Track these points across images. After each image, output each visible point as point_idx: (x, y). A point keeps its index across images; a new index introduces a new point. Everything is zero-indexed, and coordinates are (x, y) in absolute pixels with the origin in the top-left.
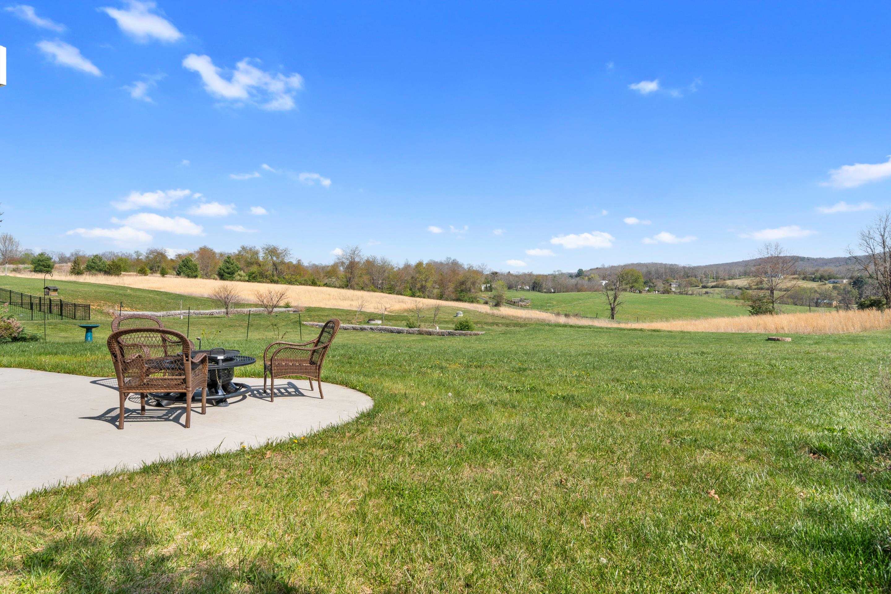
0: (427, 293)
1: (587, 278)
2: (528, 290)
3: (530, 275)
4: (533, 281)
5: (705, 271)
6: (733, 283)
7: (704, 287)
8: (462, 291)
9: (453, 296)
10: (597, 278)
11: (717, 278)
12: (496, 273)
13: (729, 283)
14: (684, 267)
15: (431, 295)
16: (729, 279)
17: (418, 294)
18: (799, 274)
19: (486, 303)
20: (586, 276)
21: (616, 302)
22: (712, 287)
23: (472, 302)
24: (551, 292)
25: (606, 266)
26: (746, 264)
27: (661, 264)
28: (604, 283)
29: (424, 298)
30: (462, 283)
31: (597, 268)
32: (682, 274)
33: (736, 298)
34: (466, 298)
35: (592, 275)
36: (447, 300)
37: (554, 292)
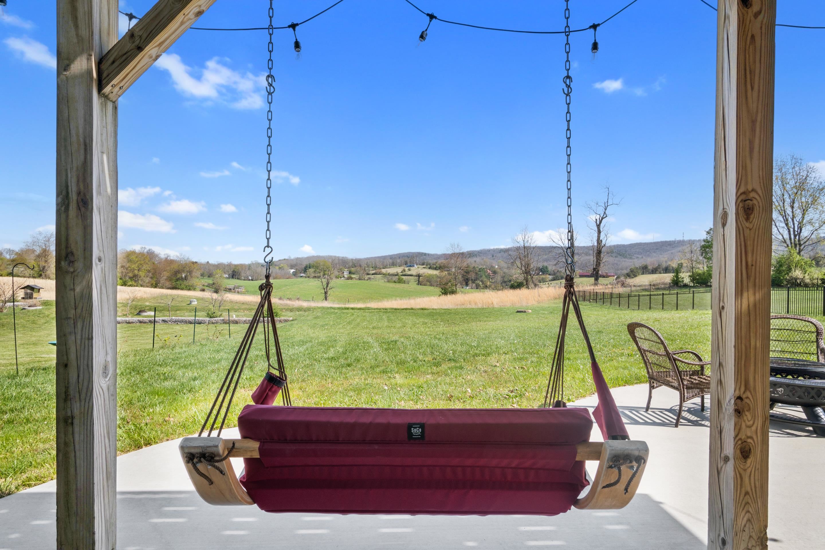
0: (140, 281)
1: (277, 268)
2: (229, 278)
3: (230, 265)
4: (232, 270)
5: (367, 262)
6: (387, 271)
7: (368, 274)
8: (177, 280)
9: (168, 284)
10: (286, 267)
11: (375, 268)
12: (196, 262)
13: (384, 271)
14: (352, 260)
15: (145, 284)
16: (384, 268)
17: (130, 283)
18: (427, 265)
19: (203, 290)
20: (276, 265)
21: (328, 288)
22: (373, 274)
23: (189, 289)
24: (249, 280)
25: (292, 257)
26: (391, 257)
27: (335, 257)
28: (292, 271)
29: (137, 286)
30: (177, 272)
31: (284, 259)
32: (351, 264)
33: (395, 282)
34: (183, 286)
35: (282, 265)
36: (162, 288)
37: (252, 280)
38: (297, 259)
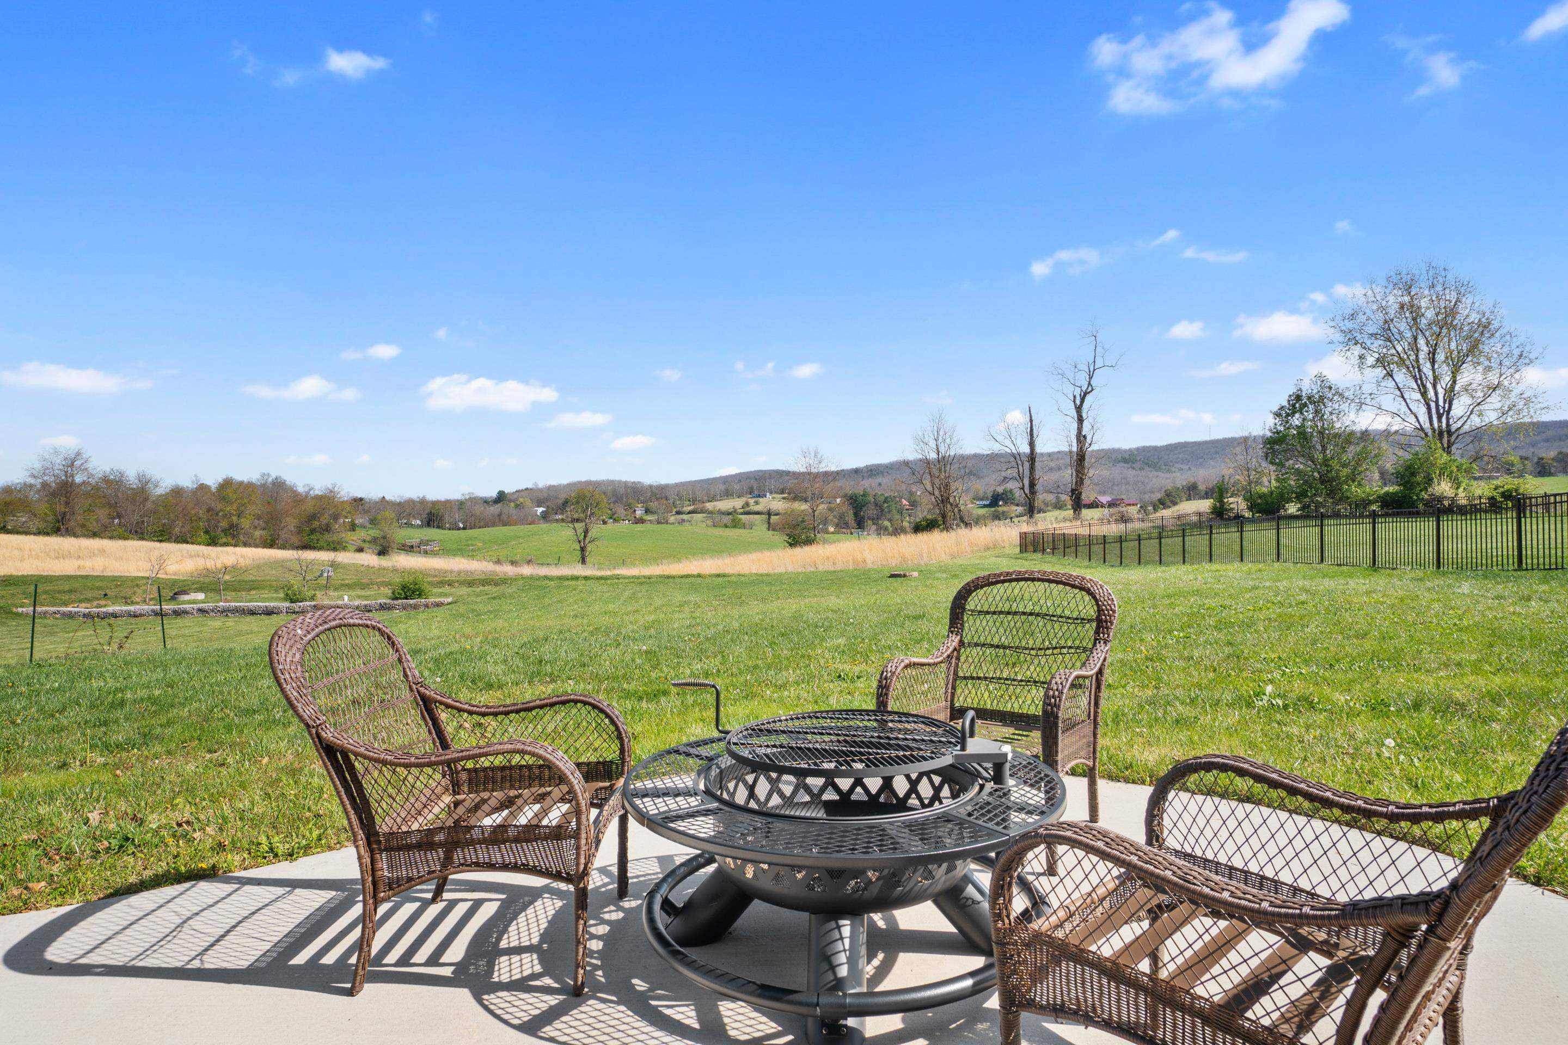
0: (241, 537)
1: (512, 504)
2: (421, 526)
3: (423, 502)
4: (427, 511)
5: (679, 491)
6: (714, 507)
7: (678, 513)
8: (313, 531)
9: (295, 540)
10: (528, 503)
11: (693, 501)
12: (361, 499)
13: (709, 506)
14: (651, 486)
15: (251, 541)
16: (709, 501)
17: (224, 540)
18: (789, 493)
19: (360, 550)
20: (510, 501)
22: (689, 513)
23: (335, 549)
24: (459, 529)
25: (541, 485)
26: (725, 480)
27: (620, 482)
28: (540, 510)
29: (235, 546)
30: (313, 517)
31: (527, 489)
32: (649, 495)
33: (726, 526)
34: (322, 543)
35: (521, 500)
36: (283, 547)
37: (464, 529)
38: (551, 488)
